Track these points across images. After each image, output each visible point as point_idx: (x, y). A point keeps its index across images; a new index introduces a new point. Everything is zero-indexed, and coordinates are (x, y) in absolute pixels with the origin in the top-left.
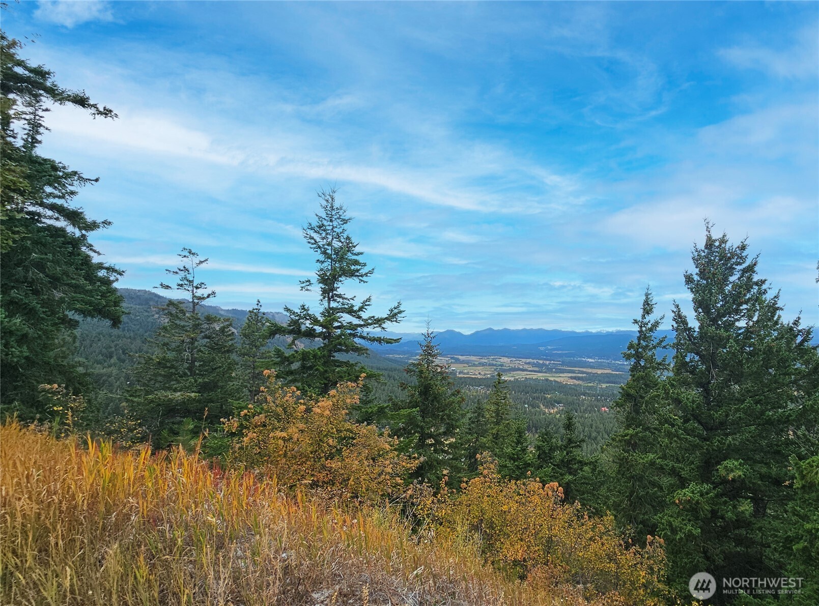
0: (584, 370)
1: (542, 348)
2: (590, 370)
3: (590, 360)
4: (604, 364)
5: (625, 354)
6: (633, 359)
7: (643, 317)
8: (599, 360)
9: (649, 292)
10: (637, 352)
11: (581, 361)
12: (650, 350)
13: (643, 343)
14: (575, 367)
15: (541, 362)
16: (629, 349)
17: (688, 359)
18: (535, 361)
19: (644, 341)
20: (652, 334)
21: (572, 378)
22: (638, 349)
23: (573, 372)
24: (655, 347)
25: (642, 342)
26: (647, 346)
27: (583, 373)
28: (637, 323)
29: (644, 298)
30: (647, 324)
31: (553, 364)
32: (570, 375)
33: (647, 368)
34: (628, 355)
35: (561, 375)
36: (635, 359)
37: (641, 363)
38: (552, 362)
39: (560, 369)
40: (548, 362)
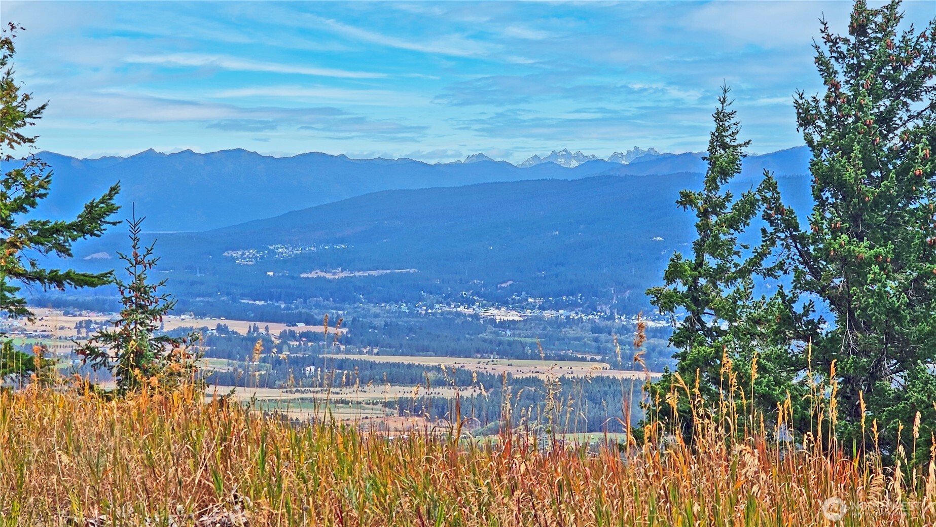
0: (470, 365)
1: (245, 257)
2: (499, 367)
3: (500, 314)
4: (570, 332)
5: (657, 293)
6: (682, 308)
7: (712, 184)
8: (548, 314)
9: (728, 110)
10: (693, 287)
11: (449, 320)
12: (730, 281)
13: (712, 262)
14: (423, 351)
15: (241, 328)
16: (670, 278)
17: (798, 308)
18: (211, 324)
19: (712, 254)
20: (736, 234)
21: (403, 407)
22: (695, 280)
23: (410, 377)
24: (743, 273)
25: (707, 257)
26: (721, 270)
27: (463, 379)
28: (691, 202)
29: (713, 126)
30: (723, 206)
31: (306, 335)
32: (393, 392)
33: (721, 333)
34: (668, 296)
35: (348, 394)
36: (688, 308)
37: (705, 318)
38: (301, 327)
39: (341, 365)
40: (276, 330)
